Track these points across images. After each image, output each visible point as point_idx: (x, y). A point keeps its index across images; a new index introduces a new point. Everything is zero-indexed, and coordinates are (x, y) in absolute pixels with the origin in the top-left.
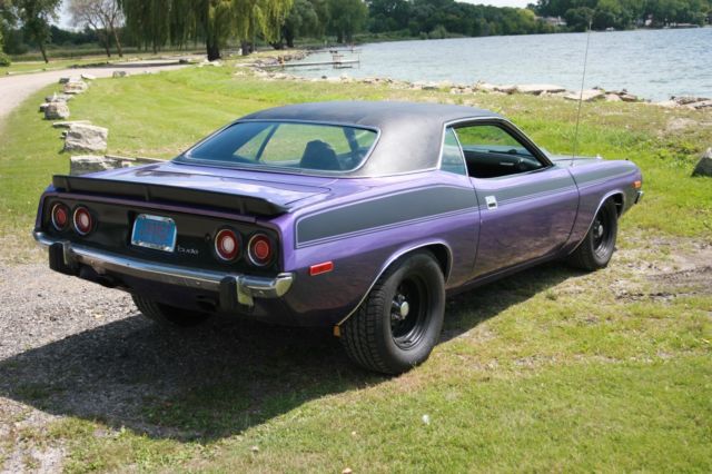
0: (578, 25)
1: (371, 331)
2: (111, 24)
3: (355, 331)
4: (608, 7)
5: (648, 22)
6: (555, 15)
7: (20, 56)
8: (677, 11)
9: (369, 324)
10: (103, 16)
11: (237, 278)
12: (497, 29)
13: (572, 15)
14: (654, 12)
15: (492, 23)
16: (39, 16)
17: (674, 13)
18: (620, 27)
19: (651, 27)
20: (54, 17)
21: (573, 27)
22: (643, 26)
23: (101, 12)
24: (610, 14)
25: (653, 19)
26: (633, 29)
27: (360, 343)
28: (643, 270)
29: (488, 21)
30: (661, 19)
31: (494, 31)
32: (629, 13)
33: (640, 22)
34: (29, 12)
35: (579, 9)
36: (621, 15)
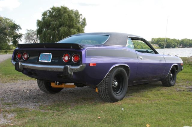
0: (162, 47)
1: (107, 87)
2: (36, 43)
3: (102, 88)
4: (170, 42)
5: (181, 46)
6: (156, 44)
7: (10, 51)
8: (189, 43)
9: (106, 85)
10: (34, 41)
11: (69, 66)
12: (140, 47)
13: (160, 44)
14: (183, 44)
15: (138, 46)
16: (17, 40)
17: (188, 44)
18: (173, 47)
19: (182, 47)
20: (20, 40)
21: (161, 47)
22: (180, 47)
23: (33, 39)
24: (171, 44)
25: (182, 45)
26: (177, 48)
27: (103, 91)
28: (184, 87)
29: (137, 45)
30: (184, 45)
31: (139, 48)
32: (176, 44)
33: (179, 46)
34: (14, 39)
35: (162, 42)
36: (174, 44)
